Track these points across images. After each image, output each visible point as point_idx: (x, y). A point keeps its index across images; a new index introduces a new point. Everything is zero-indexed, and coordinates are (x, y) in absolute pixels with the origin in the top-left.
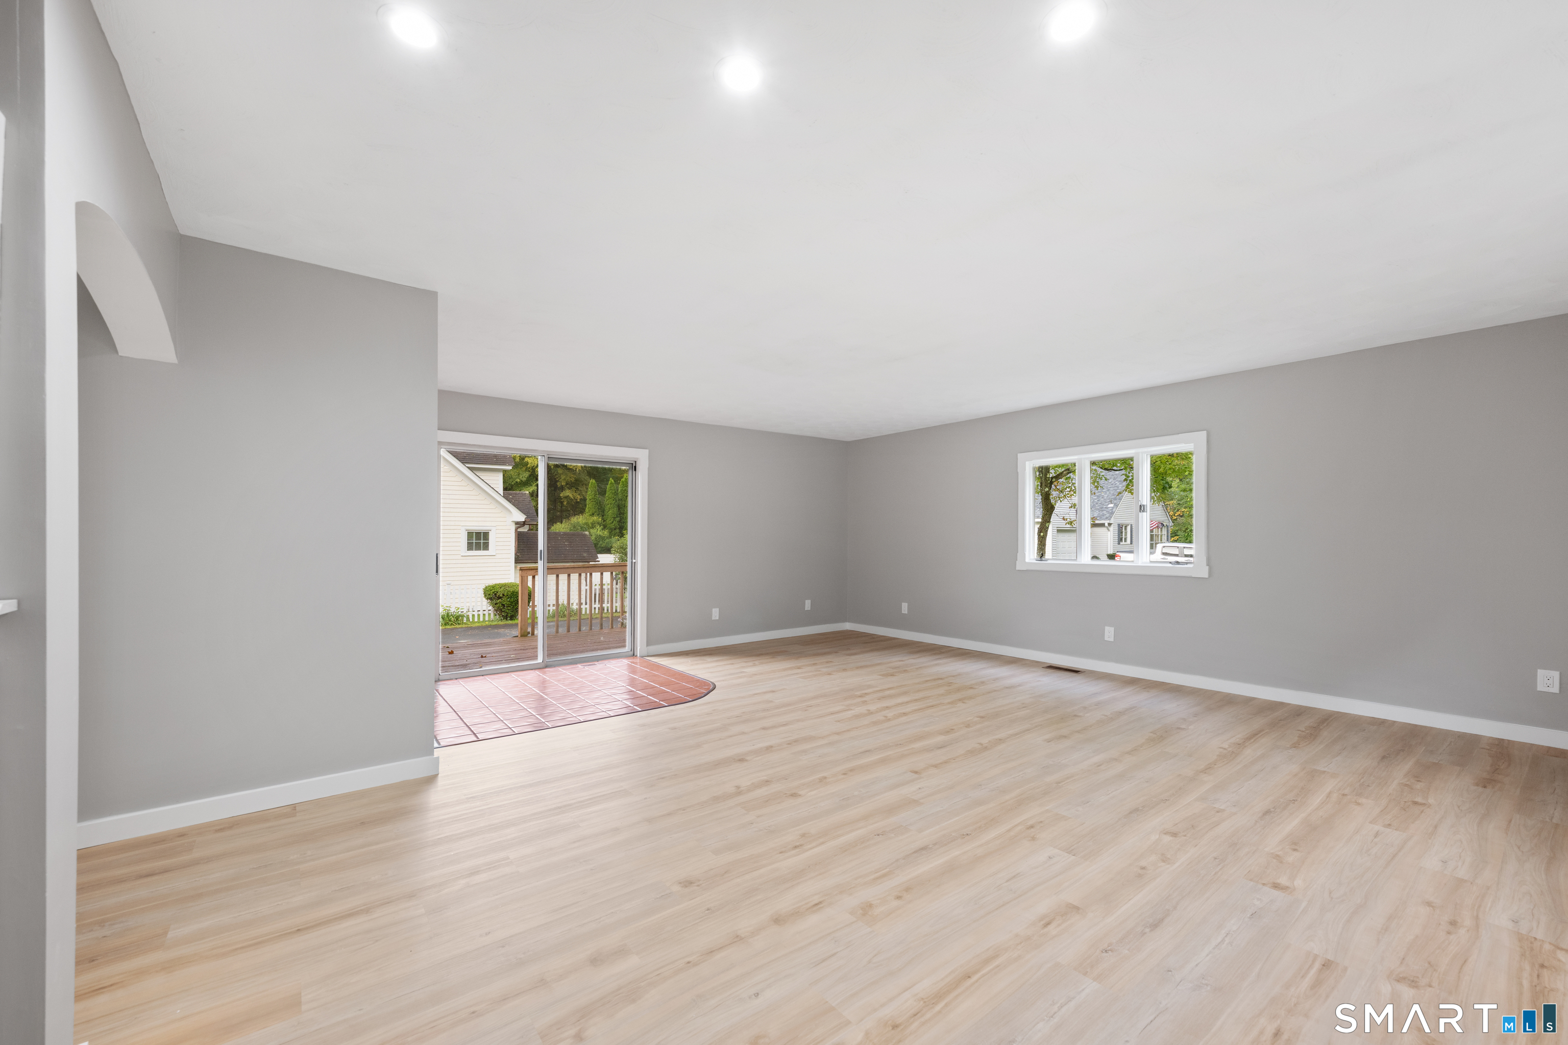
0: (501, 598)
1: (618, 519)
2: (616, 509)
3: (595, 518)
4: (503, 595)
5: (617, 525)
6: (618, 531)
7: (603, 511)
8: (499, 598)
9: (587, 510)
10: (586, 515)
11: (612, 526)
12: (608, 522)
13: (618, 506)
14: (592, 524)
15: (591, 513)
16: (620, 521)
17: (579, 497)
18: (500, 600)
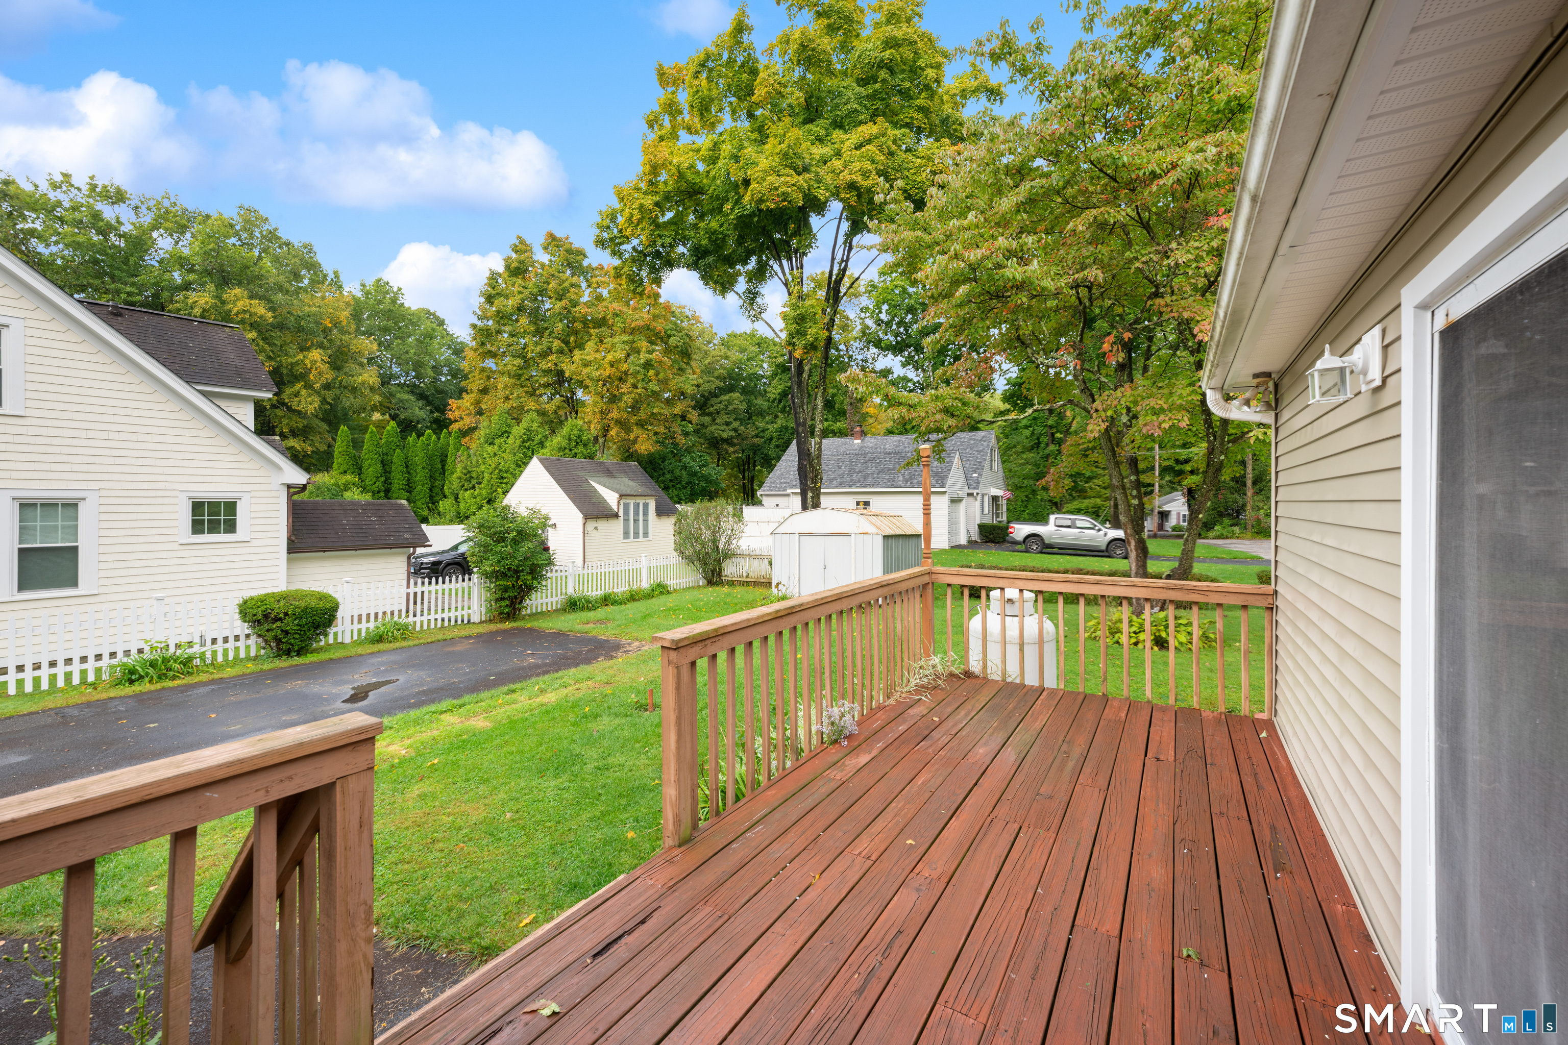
0: (280, 619)
1: (383, 479)
2: (379, 466)
3: (349, 477)
4: (286, 614)
5: (381, 486)
6: (382, 494)
7: (360, 469)
8: (277, 619)
9: (335, 466)
10: (334, 473)
11: (374, 488)
12: (368, 482)
13: (382, 462)
14: (345, 485)
15: (342, 470)
16: (385, 482)
17: (310, 448)
18: (278, 624)
